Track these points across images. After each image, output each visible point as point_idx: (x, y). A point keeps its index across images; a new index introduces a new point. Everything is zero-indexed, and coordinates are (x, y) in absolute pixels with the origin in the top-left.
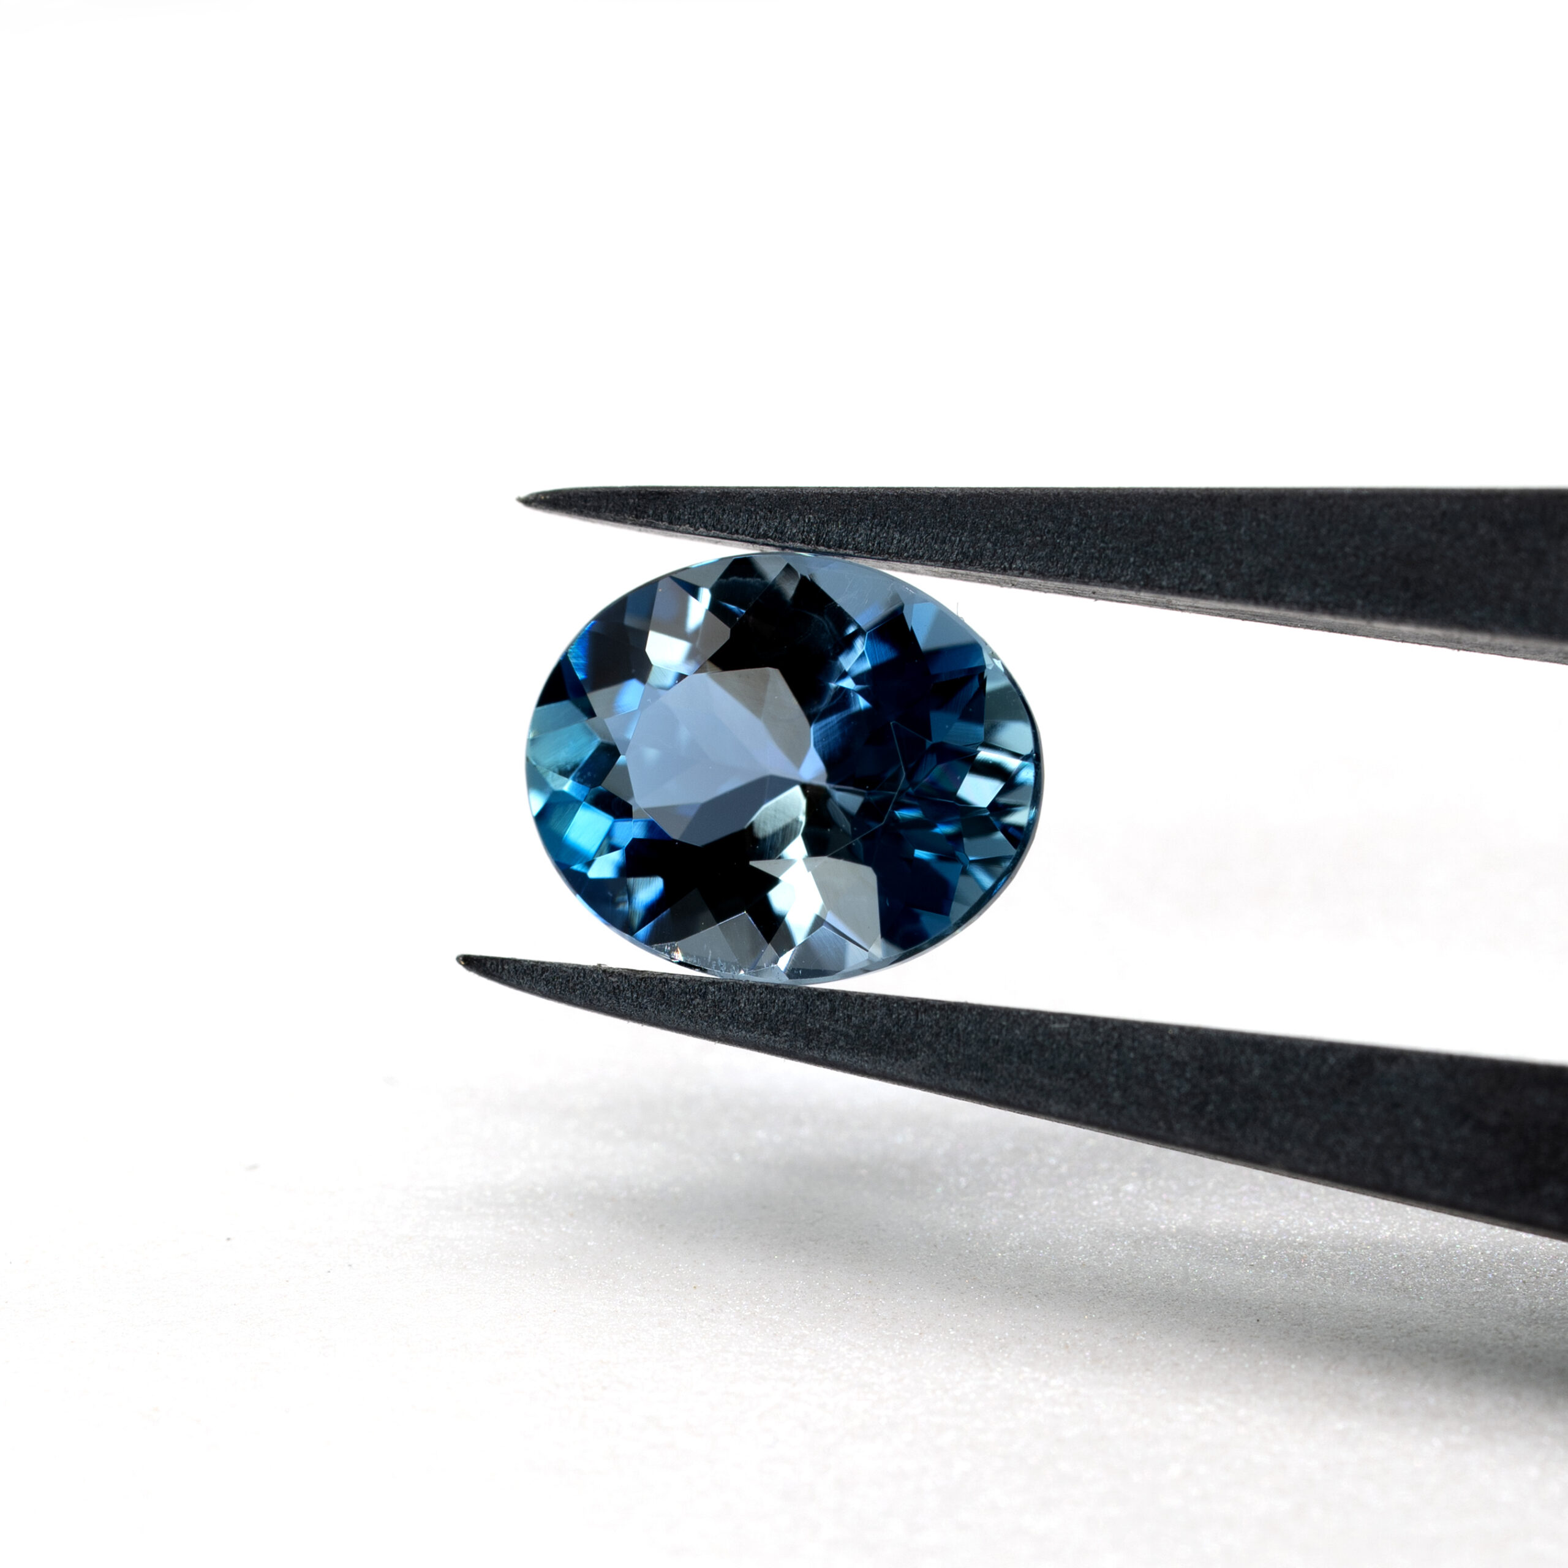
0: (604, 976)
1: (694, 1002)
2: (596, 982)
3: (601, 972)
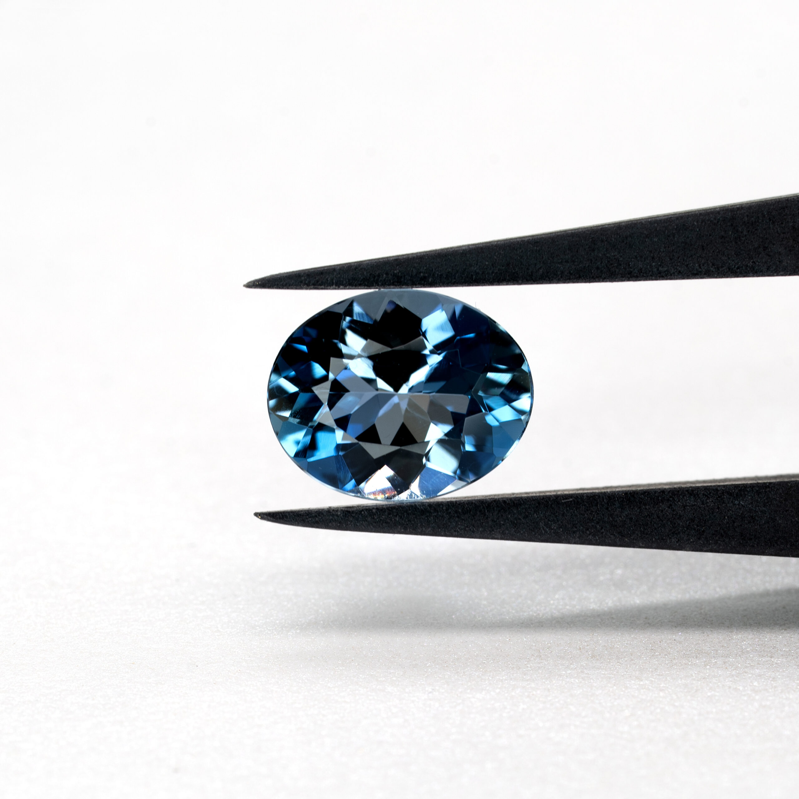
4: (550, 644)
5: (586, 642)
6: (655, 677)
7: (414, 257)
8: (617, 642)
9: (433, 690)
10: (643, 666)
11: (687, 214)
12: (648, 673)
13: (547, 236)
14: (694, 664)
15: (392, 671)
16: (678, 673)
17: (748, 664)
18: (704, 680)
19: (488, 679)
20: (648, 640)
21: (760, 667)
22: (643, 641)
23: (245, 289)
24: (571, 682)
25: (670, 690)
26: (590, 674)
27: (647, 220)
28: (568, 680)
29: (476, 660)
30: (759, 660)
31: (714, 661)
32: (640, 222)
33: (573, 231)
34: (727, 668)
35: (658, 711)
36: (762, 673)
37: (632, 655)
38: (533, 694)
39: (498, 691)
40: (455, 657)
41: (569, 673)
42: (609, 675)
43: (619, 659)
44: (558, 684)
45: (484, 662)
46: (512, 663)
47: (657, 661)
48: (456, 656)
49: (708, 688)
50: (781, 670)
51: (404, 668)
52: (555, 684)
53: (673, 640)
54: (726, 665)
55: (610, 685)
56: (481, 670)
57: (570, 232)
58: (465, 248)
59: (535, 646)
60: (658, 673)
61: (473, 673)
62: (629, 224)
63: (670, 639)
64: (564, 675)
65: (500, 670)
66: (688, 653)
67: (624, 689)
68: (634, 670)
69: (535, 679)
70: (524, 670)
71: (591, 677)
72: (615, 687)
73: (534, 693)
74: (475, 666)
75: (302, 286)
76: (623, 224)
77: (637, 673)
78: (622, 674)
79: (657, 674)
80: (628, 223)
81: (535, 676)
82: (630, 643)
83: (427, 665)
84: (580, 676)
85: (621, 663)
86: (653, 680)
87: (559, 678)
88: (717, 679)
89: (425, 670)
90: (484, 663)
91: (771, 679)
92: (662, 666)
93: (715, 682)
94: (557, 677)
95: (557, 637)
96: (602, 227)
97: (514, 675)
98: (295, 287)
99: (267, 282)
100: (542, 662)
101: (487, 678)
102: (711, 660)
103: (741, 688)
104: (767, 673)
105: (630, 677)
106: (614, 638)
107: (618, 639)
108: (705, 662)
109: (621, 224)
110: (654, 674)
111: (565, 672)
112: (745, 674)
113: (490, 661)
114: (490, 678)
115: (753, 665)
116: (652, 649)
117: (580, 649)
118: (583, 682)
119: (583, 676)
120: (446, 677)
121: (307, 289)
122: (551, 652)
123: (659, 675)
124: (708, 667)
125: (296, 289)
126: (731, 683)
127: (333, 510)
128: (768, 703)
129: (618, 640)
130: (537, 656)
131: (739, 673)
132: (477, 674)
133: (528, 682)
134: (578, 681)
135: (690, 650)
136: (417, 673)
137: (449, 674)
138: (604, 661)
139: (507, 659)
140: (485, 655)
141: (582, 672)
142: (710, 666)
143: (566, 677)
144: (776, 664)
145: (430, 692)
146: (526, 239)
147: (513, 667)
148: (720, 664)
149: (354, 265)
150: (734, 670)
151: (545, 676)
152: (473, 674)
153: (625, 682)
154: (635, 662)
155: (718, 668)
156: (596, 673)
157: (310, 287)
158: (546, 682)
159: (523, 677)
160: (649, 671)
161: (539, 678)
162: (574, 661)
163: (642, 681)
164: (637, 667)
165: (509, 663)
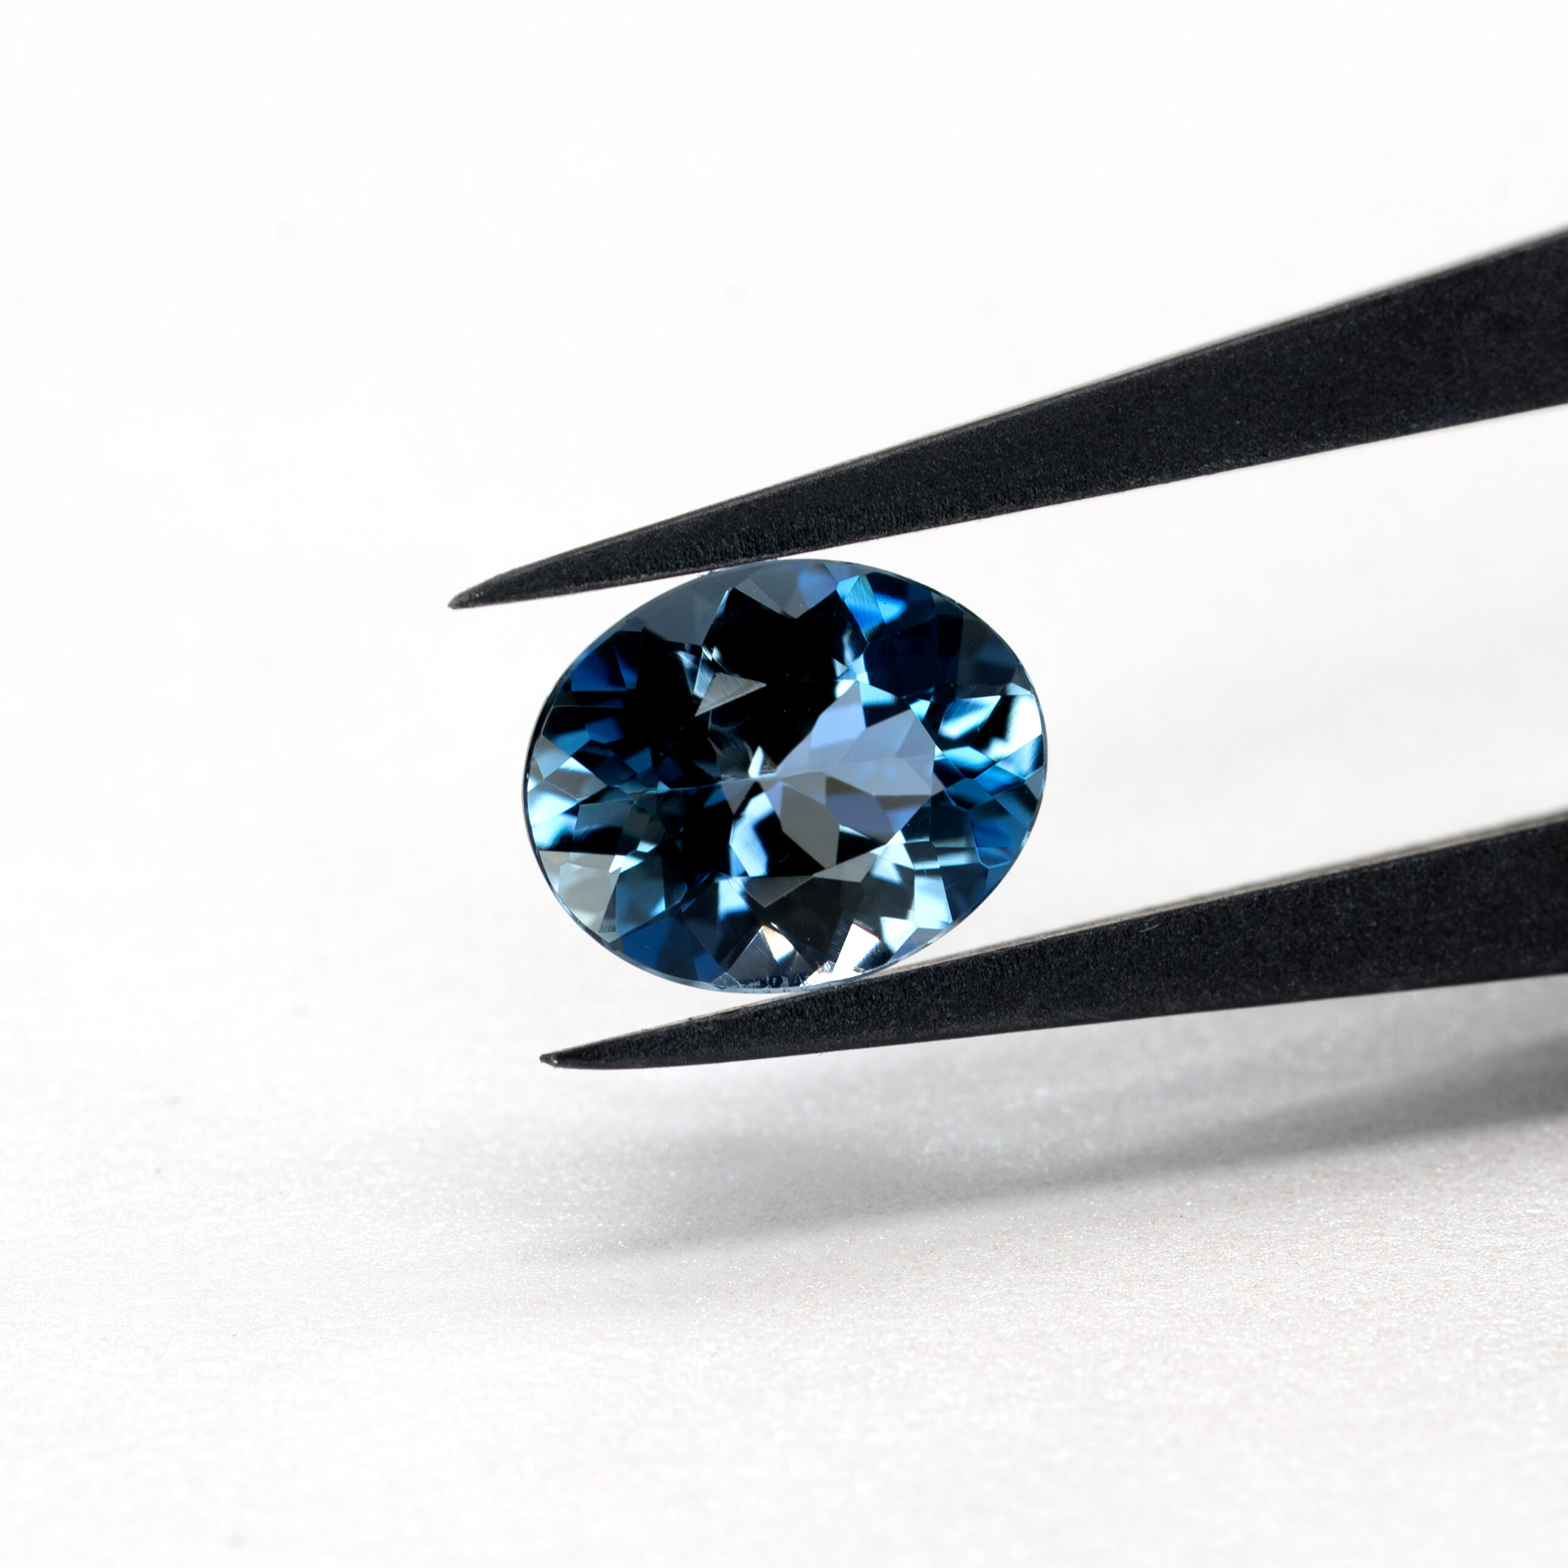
0: (699, 1028)
1: (794, 1024)
2: (694, 1037)
3: (696, 1026)
4: (934, 1242)
5: (1004, 1233)
6: (1156, 1291)
7: (774, 494)
8: (1066, 1230)
9: (719, 1348)
10: (1128, 1271)
11: (1288, 326)
12: (1142, 1283)
13: (1024, 412)
14: (1231, 1259)
15: (629, 1318)
16: (1202, 1280)
17: (1339, 1251)
18: (1256, 1290)
19: (825, 1319)
20: (1127, 1221)
21: (1363, 1255)
22: (1120, 1224)
23: (450, 609)
24: (992, 1314)
25: (1193, 1315)
26: (1027, 1296)
27: (1214, 349)
28: (984, 1310)
29: (793, 1285)
30: (1358, 1244)
31: (1268, 1252)
32: (1201, 357)
33: (1074, 395)
34: (1297, 1263)
35: (1179, 1356)
36: (1370, 1268)
37: (1101, 1251)
38: (921, 1343)
39: (849, 1341)
40: (749, 1283)
41: (985, 1297)
42: (1065, 1295)
43: (1078, 1262)
44: (967, 1320)
45: (808, 1287)
46: (865, 1286)
47: (1155, 1259)
48: (750, 1281)
49: (1268, 1305)
50: (1405, 1259)
51: (652, 1310)
52: (961, 1321)
53: (1178, 1217)
54: (1294, 1257)
55: (1071, 1314)
56: (807, 1303)
57: (1068, 396)
58: (870, 460)
59: (905, 1249)
60: (1163, 1283)
61: (791, 1311)
62: (1179, 364)
63: (1172, 1216)
64: (976, 1301)
65: (845, 1300)
66: (1213, 1240)
67: (1100, 1320)
68: (1113, 1281)
69: (918, 1314)
70: (893, 1296)
71: (1029, 1301)
72: (1082, 1318)
73: (923, 1339)
74: (794, 1297)
75: (565, 586)
76: (1169, 365)
77: (1121, 1285)
78: (1091, 1290)
79: (1161, 1285)
80: (1177, 361)
81: (918, 1306)
82: (1093, 1228)
83: (697, 1302)
84: (1008, 1301)
85: (1083, 1270)
86: (1156, 1297)
87: (966, 1307)
88: (1282, 1285)
89: (695, 1311)
90: (810, 1289)
91: (1389, 1278)
92: (1166, 1269)
93: (1280, 1291)
94: (962, 1306)
95: (944, 1228)
96: (1129, 377)
97: (875, 1308)
98: (552, 590)
99: (496, 589)
100: (925, 1280)
101: (822, 1318)
102: (1262, 1251)
103: (1334, 1300)
104: (1378, 1266)
105: (1108, 1294)
106: (1060, 1222)
107: (1068, 1222)
108: (1250, 1255)
109: (1164, 366)
110: (1155, 1286)
111: (975, 1294)
112: (1335, 1272)
113: (821, 1285)
114: (828, 1318)
115: (1348, 1252)
116: (1140, 1238)
117: (997, 1248)
118: (1016, 1311)
119: (1013, 1299)
120: (740, 1321)
121: (576, 591)
122: (939, 1259)
123: (1165, 1287)
124: (1259, 1263)
125: (555, 594)
126: (1312, 1290)
127: (699, 1024)
128: (1395, 1324)
129: (1067, 1225)
130: (912, 1268)
131: (1323, 1271)
132: (800, 1312)
133: (907, 1320)
134: (1006, 1310)
135: (1216, 1234)
136: (679, 1318)
137: (744, 1315)
138: (1049, 1268)
139: (854, 1278)
140: (809, 1274)
141: (1009, 1292)
142: (1263, 1262)
143: (979, 1305)
144: (1394, 1247)
145: (715, 1354)
146: (986, 425)
147: (870, 1293)
148: (1282, 1256)
149: (660, 530)
150: (1312, 1265)
151: (937, 1305)
152: (792, 1313)
153: (1101, 1305)
154: (1111, 1266)
155: (1279, 1263)
156: (1038, 1292)
157: (582, 585)
158: (943, 1318)
159: (894, 1311)
160: (1143, 1281)
161: (926, 1310)
162: (988, 1272)
163: (1133, 1300)
164: (1118, 1275)
165: (859, 1285)
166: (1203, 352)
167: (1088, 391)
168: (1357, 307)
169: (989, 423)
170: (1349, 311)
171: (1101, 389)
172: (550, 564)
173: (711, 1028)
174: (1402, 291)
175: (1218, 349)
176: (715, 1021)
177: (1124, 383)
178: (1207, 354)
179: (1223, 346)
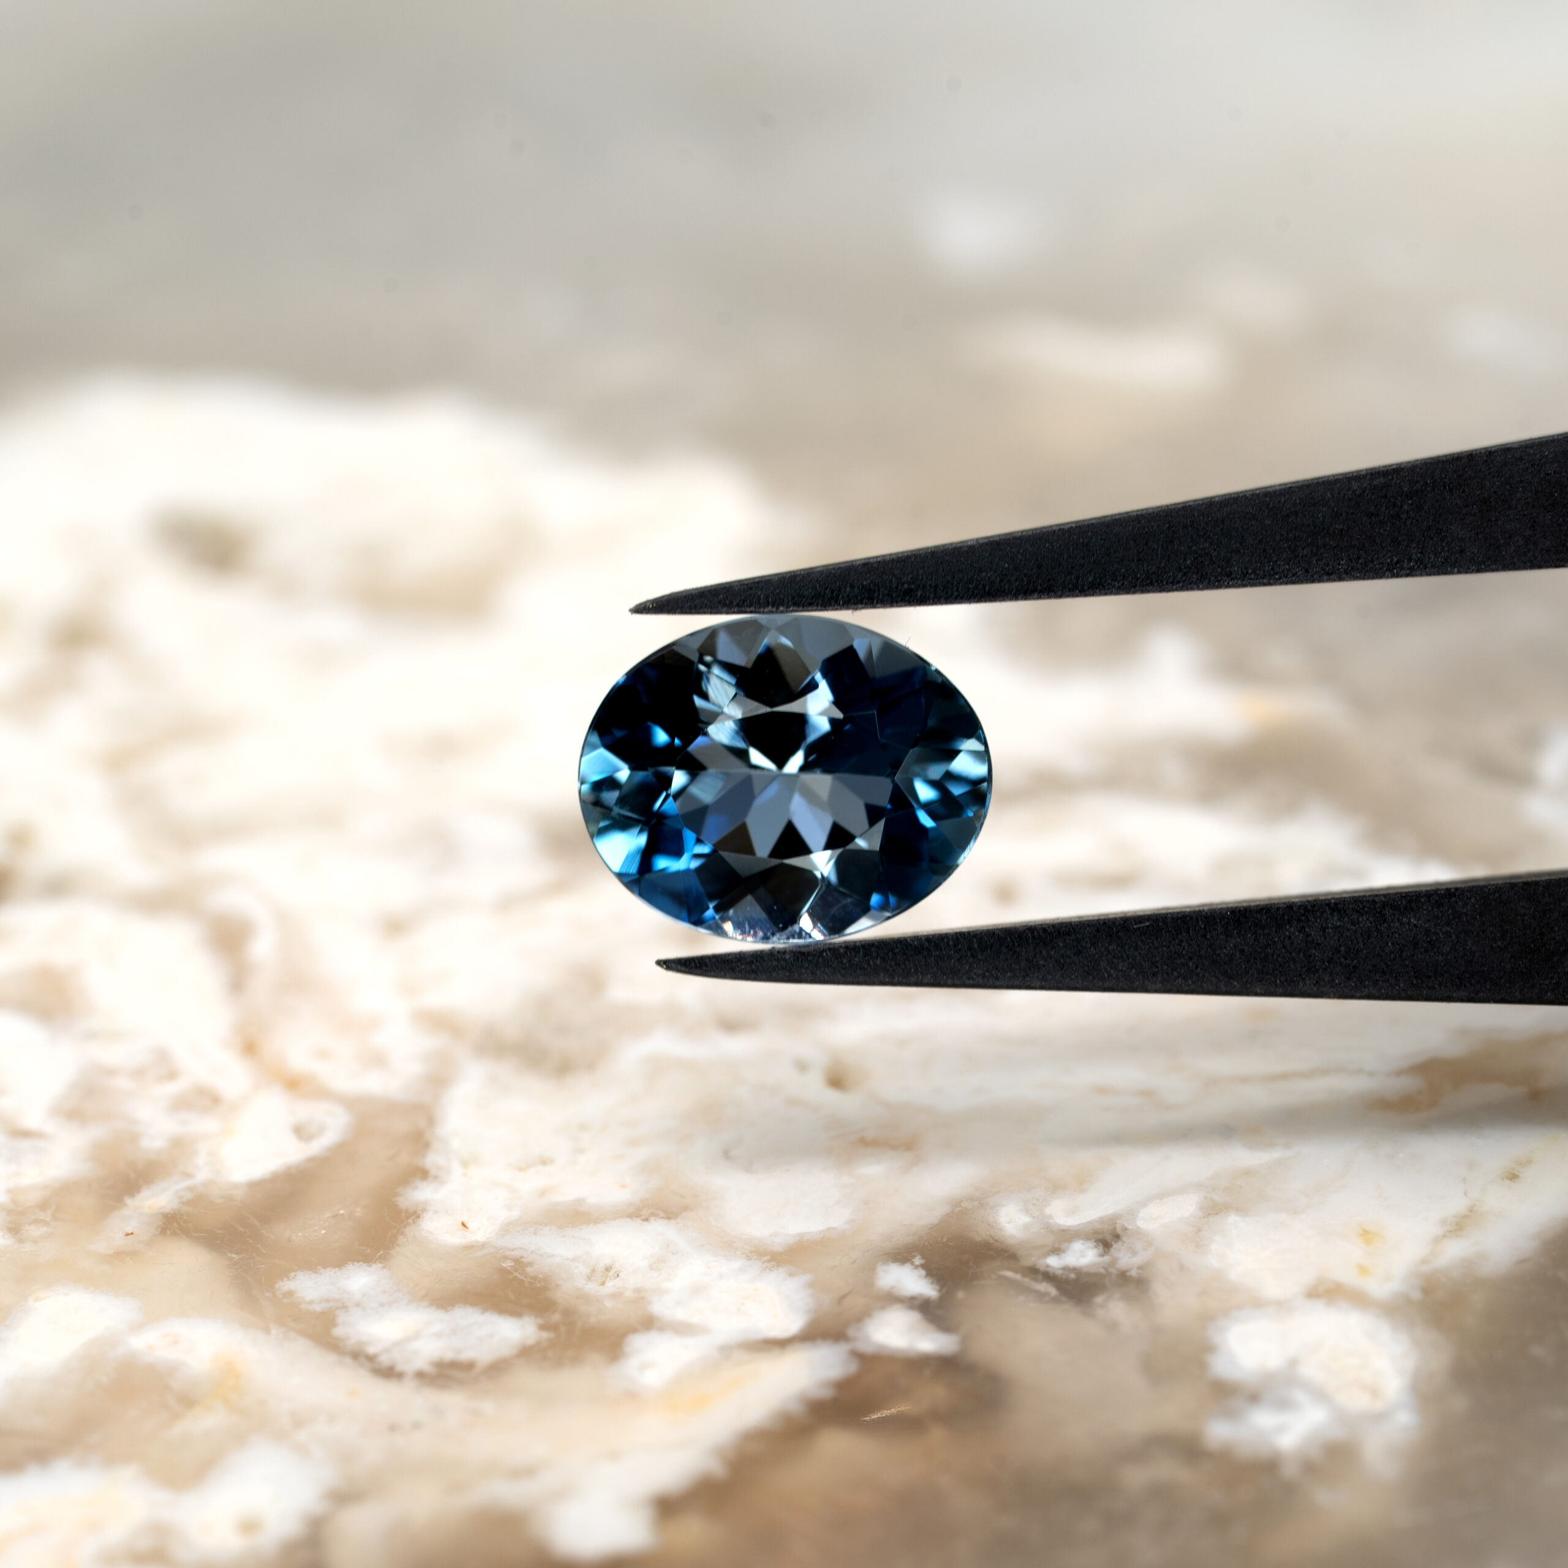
23: (630, 614)
32: (1242, 497)
58: (972, 543)
99: (665, 603)
127: (779, 952)
149: (801, 574)
166: (1245, 493)
167: (1150, 511)
168: (1371, 474)
169: (1069, 526)
170: (1365, 476)
171: (1160, 511)
172: (711, 590)
173: (787, 957)
174: (1409, 465)
175: (1258, 492)
176: (791, 952)
177: (1179, 509)
178: (1248, 495)
179: (1262, 490)
